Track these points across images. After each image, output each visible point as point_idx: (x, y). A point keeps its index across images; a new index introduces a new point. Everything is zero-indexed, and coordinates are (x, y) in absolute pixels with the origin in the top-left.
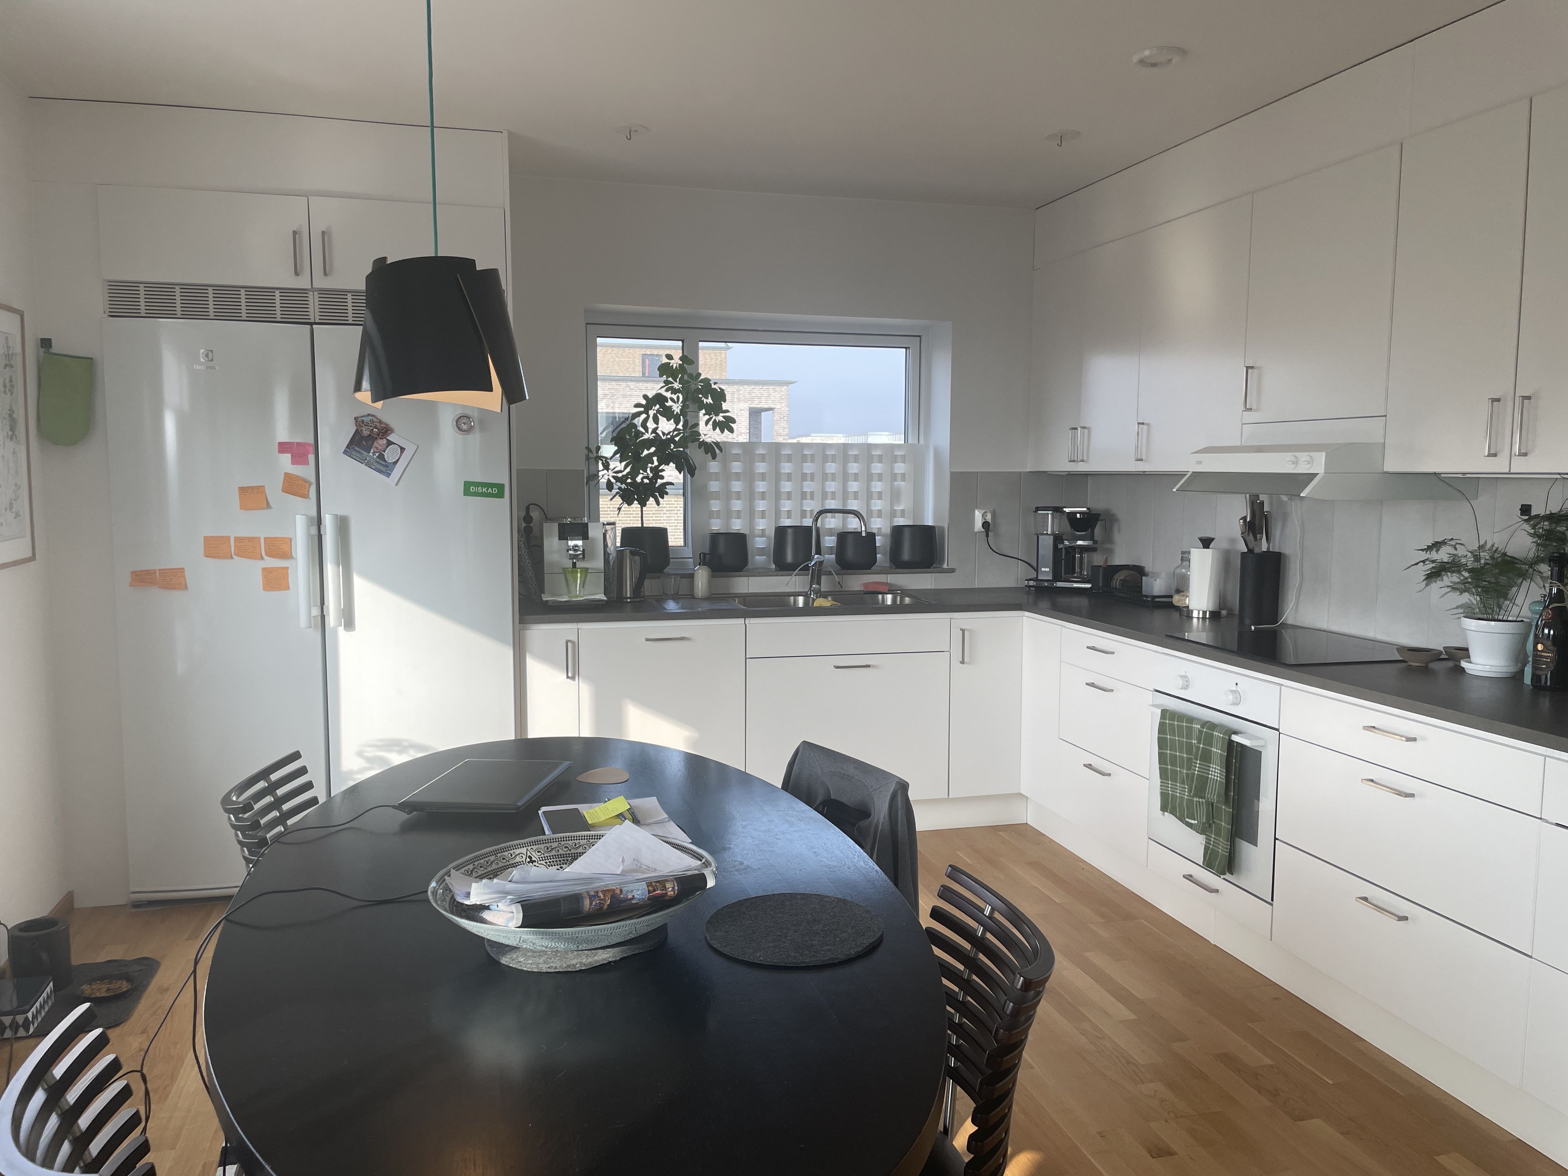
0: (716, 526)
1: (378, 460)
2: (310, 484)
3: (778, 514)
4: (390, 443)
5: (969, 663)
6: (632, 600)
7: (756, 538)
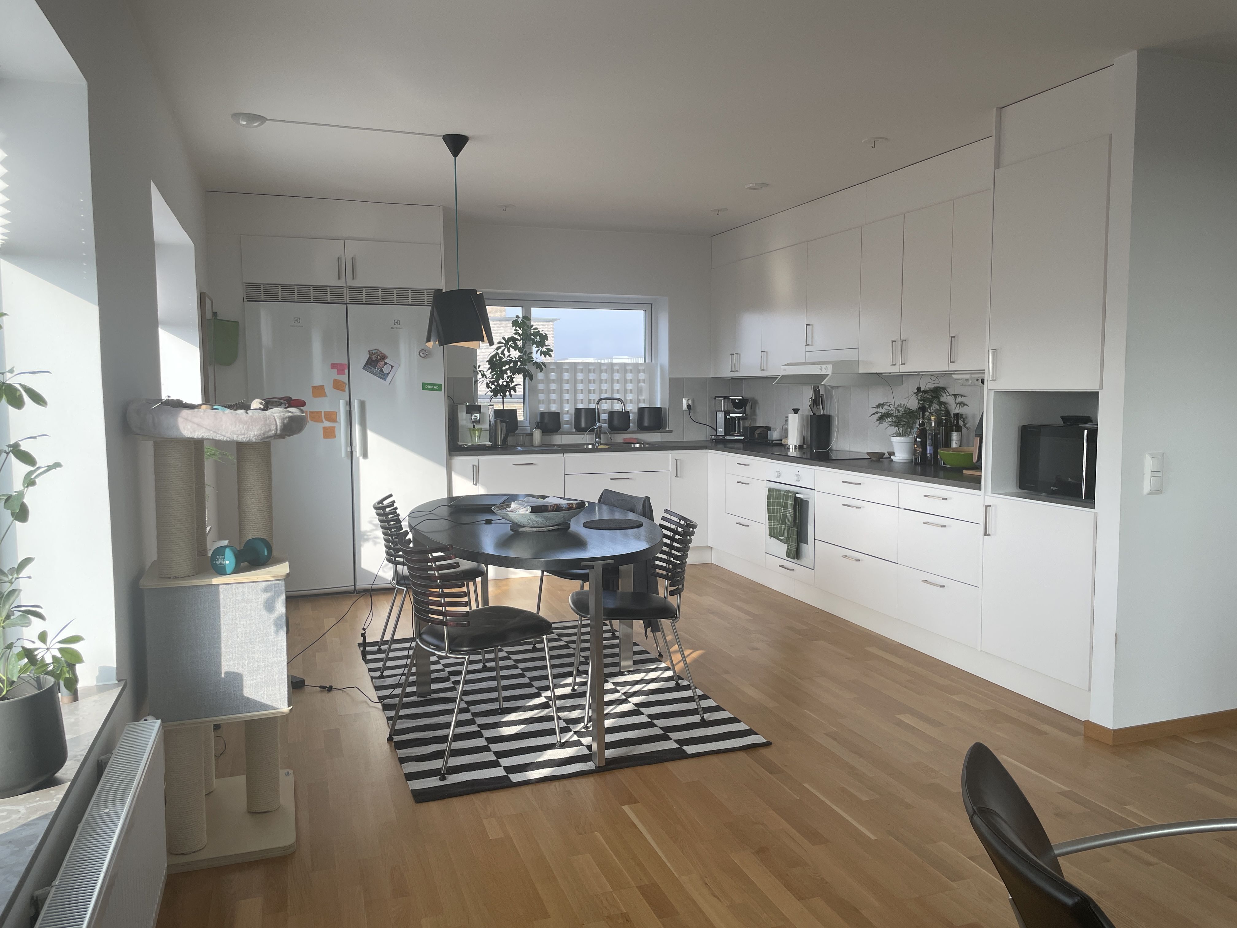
0: (542, 408)
1: (380, 372)
2: (346, 384)
3: (576, 402)
4: (386, 363)
5: (680, 477)
6: (502, 446)
7: (564, 415)
